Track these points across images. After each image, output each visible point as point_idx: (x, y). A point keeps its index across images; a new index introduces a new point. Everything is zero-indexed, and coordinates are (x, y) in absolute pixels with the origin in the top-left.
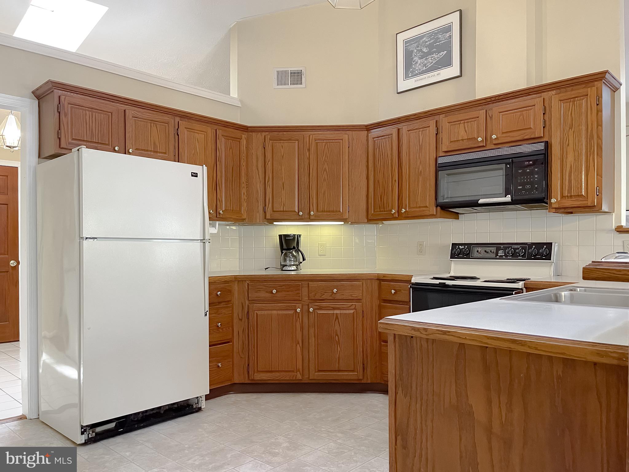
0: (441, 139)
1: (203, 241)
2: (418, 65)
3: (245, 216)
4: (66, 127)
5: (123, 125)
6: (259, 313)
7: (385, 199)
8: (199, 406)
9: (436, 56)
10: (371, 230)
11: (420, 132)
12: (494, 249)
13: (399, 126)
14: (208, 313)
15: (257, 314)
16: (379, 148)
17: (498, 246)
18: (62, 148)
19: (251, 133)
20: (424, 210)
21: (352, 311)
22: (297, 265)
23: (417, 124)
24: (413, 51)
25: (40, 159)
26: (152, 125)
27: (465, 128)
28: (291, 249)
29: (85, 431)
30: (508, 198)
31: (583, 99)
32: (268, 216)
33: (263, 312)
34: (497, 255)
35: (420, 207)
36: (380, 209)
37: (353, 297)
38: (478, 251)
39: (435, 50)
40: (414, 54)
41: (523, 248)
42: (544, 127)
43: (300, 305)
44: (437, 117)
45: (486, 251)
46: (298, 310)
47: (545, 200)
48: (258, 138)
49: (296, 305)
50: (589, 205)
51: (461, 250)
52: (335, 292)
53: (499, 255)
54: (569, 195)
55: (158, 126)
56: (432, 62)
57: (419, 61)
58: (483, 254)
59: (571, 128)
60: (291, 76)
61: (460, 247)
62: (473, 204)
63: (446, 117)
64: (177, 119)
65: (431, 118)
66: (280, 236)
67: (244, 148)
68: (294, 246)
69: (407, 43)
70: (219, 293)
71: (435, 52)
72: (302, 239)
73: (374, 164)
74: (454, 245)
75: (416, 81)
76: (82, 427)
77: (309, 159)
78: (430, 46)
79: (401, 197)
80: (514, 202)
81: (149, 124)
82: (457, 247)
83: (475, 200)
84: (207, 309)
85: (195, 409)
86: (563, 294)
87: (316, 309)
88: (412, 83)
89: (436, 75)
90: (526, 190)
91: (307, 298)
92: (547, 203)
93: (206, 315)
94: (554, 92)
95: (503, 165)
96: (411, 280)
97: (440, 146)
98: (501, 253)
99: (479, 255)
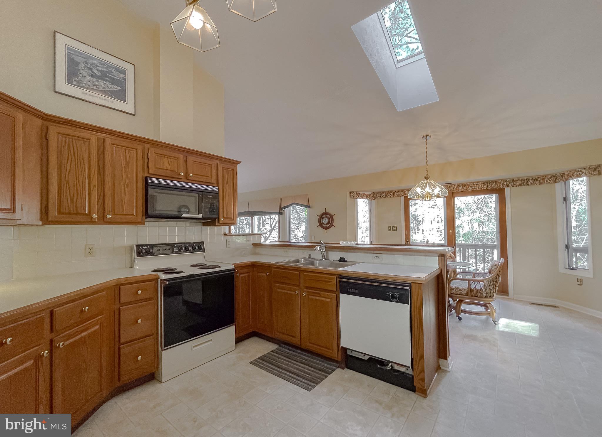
0: (146, 163)
2: (86, 80)
9: (110, 86)
11: (127, 150)
12: (170, 248)
13: (100, 135)
17: (173, 246)
20: (130, 218)
23: (123, 142)
24: (79, 63)
27: (168, 162)
30: (200, 216)
34: (173, 251)
35: (126, 215)
39: (108, 79)
40: (81, 66)
41: (189, 246)
44: (143, 144)
54: (227, 217)
56: (105, 88)
57: (88, 78)
58: (162, 252)
61: (143, 247)
75: (83, 93)
78: (103, 73)
88: (78, 92)
89: (110, 101)
94: (218, 161)
95: (197, 194)
96: (158, 278)
97: (146, 168)
98: (176, 250)
99: (159, 252)
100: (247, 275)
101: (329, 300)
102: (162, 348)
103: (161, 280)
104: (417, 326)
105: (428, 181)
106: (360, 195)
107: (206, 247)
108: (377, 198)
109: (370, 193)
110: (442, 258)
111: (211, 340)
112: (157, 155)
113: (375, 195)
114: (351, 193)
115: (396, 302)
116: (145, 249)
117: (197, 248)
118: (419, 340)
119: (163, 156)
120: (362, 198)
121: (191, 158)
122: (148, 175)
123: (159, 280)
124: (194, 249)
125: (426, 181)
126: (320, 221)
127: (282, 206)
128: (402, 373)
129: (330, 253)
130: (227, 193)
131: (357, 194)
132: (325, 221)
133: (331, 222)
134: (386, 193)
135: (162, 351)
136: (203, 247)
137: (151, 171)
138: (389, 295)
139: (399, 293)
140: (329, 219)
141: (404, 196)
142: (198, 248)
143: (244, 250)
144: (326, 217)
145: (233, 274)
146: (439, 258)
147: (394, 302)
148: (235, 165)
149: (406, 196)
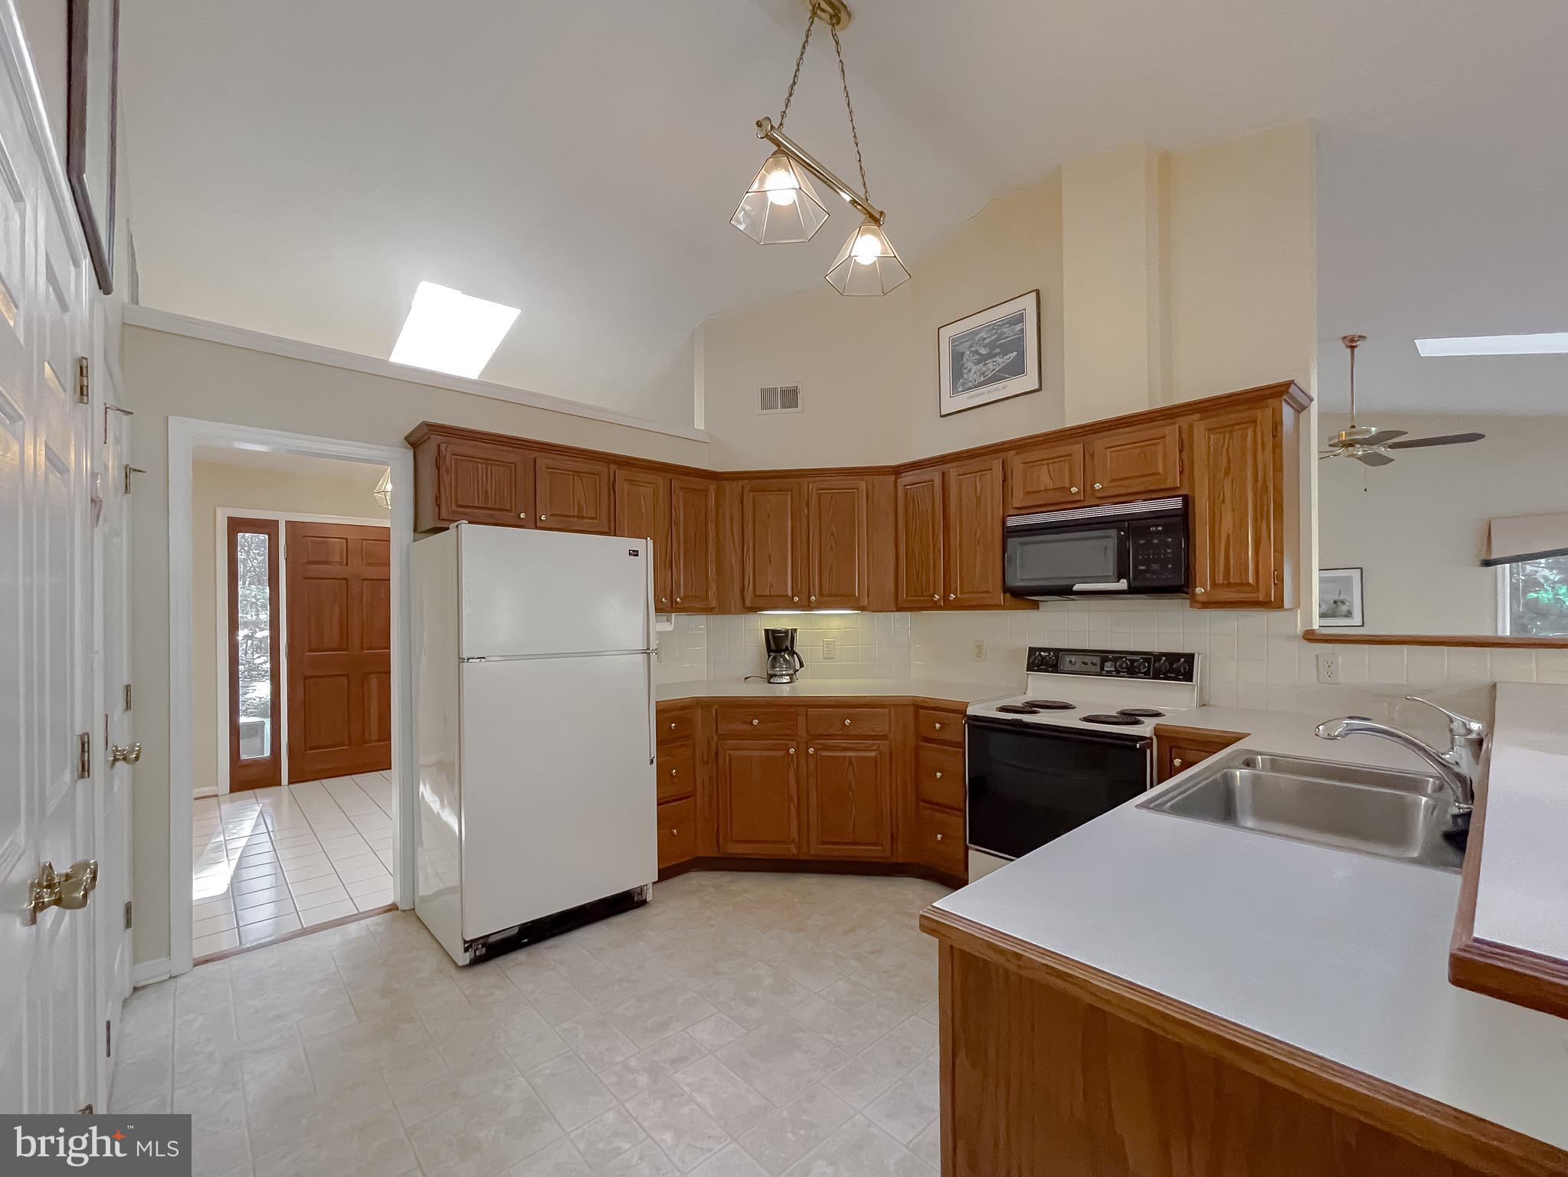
0: (1010, 488)
1: (647, 652)
2: (972, 373)
3: (714, 604)
4: (448, 488)
5: (532, 481)
6: (733, 753)
7: (924, 579)
8: (644, 898)
9: (1002, 361)
10: (903, 620)
11: (978, 477)
12: (1097, 660)
13: (945, 467)
14: (655, 760)
15: (730, 755)
16: (914, 501)
17: (1105, 656)
18: (442, 520)
19: (723, 482)
20: (983, 598)
21: (873, 754)
22: (791, 676)
23: (973, 465)
24: (964, 353)
25: (417, 535)
26: (576, 479)
27: (1049, 472)
28: (784, 651)
29: (470, 947)
30: (1123, 584)
31: (1248, 428)
32: (748, 603)
33: (740, 753)
34: (1102, 668)
35: (977, 592)
36: (916, 592)
37: (877, 732)
38: (1071, 661)
39: (998, 350)
40: (966, 357)
41: (1146, 660)
42: (1181, 472)
43: (794, 744)
44: (1003, 455)
45: (1083, 663)
46: (792, 751)
47: (1186, 589)
48: (731, 489)
49: (788, 744)
50: (1261, 599)
51: (1043, 658)
52: (848, 724)
53: (1105, 669)
54: (1226, 582)
55: (584, 479)
56: (994, 369)
57: (974, 369)
58: (1078, 667)
59: (1227, 474)
60: (782, 397)
61: (1042, 653)
62: (1065, 592)
63: (1017, 454)
64: (613, 467)
65: (996, 456)
66: (767, 631)
67: (712, 504)
68: (787, 646)
69: (955, 341)
70: (673, 725)
71: (999, 354)
72: (798, 636)
73: (906, 524)
74: (1032, 650)
75: (968, 398)
76: (465, 942)
77: (808, 517)
78: (992, 346)
79: (948, 577)
80: (1132, 590)
81: (571, 477)
82: (1037, 653)
83: (1066, 586)
84: (654, 753)
85: (637, 902)
86: (1238, 773)
87: (819, 749)
88: (964, 400)
89: (1000, 388)
90: (1154, 572)
91: (805, 733)
92: (1188, 593)
93: (652, 762)
94: (1197, 416)
95: (1115, 529)
96: (966, 711)
97: (1009, 499)
98: (1109, 666)
99: (1073, 667)
112: (1027, 467)
122: (1013, 512)
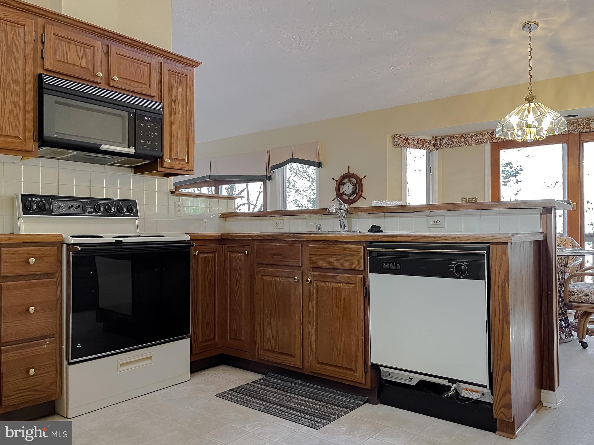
0: (39, 50)
11: (9, 27)
17: (85, 201)
20: (14, 142)
23: (3, 11)
27: (77, 52)
30: (132, 150)
34: (84, 211)
35: (6, 136)
42: (156, 88)
44: (34, 18)
50: (189, 169)
53: (87, 211)
54: (176, 158)
59: (177, 99)
61: (34, 199)
65: (28, 15)
74: (24, 196)
82: (30, 199)
90: (148, 146)
95: (127, 113)
96: (62, 242)
97: (39, 59)
98: (89, 209)
99: (61, 211)
100: (211, 255)
101: (351, 286)
102: (68, 360)
103: (68, 245)
104: (500, 317)
105: (532, 105)
106: (411, 142)
107: (140, 208)
108: (442, 147)
109: (428, 138)
110: (548, 215)
111: (150, 358)
112: (57, 39)
113: (438, 142)
114: (394, 137)
115: (464, 278)
116: (37, 203)
117: (125, 210)
118: (502, 341)
119: (69, 41)
120: (414, 146)
121: (115, 48)
122: (44, 72)
123: (65, 245)
124: (119, 212)
125: (527, 105)
126: (338, 190)
127: (271, 165)
128: (473, 402)
129: (354, 221)
130: (177, 115)
131: (406, 140)
132: (348, 188)
133: (357, 192)
134: (457, 137)
135: (68, 366)
136: (135, 210)
137: (48, 66)
138: (453, 267)
139: (469, 263)
140: (355, 185)
141: (491, 143)
142: (127, 209)
143: (205, 223)
144: (350, 181)
145: (187, 250)
146: (543, 216)
147: (460, 278)
148: (190, 68)
149: (494, 141)
